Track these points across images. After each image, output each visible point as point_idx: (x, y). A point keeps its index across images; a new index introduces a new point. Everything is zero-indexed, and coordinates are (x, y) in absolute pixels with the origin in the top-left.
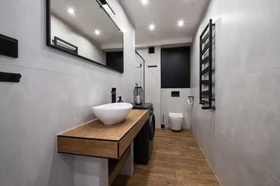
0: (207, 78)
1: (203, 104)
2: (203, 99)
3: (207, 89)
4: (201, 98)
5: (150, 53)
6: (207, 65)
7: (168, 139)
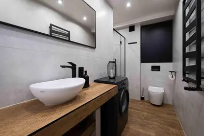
0: (194, 49)
1: (187, 82)
2: (187, 75)
3: (193, 63)
4: (184, 74)
5: (130, 31)
6: (194, 32)
7: (145, 114)
